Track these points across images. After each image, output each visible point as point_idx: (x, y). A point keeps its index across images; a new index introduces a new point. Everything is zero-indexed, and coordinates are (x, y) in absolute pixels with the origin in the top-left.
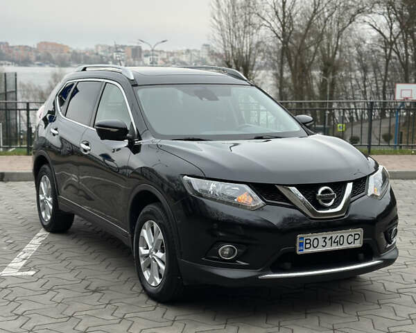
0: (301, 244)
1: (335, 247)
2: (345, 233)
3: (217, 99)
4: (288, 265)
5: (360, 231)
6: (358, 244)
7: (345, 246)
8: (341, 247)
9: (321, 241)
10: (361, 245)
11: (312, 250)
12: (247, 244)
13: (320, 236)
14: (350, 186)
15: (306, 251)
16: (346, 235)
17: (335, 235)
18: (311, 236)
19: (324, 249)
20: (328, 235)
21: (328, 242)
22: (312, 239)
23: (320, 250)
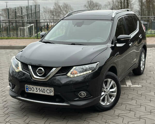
1: (41, 93)
5: (52, 89)
6: (52, 94)
13: (35, 87)
17: (41, 88)
20: (38, 87)
21: (38, 91)
22: (31, 87)
23: (35, 92)
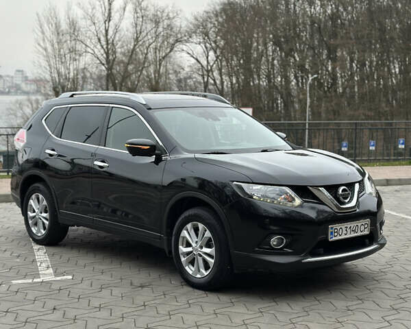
0: (332, 233)
1: (353, 235)
2: (359, 223)
3: (219, 120)
4: (321, 250)
5: (368, 221)
6: (366, 232)
7: (359, 234)
8: (356, 235)
9: (344, 229)
10: (368, 233)
11: (339, 238)
12: (292, 235)
13: (343, 226)
14: (357, 186)
15: (334, 239)
16: (359, 225)
17: (353, 224)
18: (338, 226)
19: (346, 236)
20: (349, 225)
21: (349, 231)
22: (338, 228)
23: (343, 237)
